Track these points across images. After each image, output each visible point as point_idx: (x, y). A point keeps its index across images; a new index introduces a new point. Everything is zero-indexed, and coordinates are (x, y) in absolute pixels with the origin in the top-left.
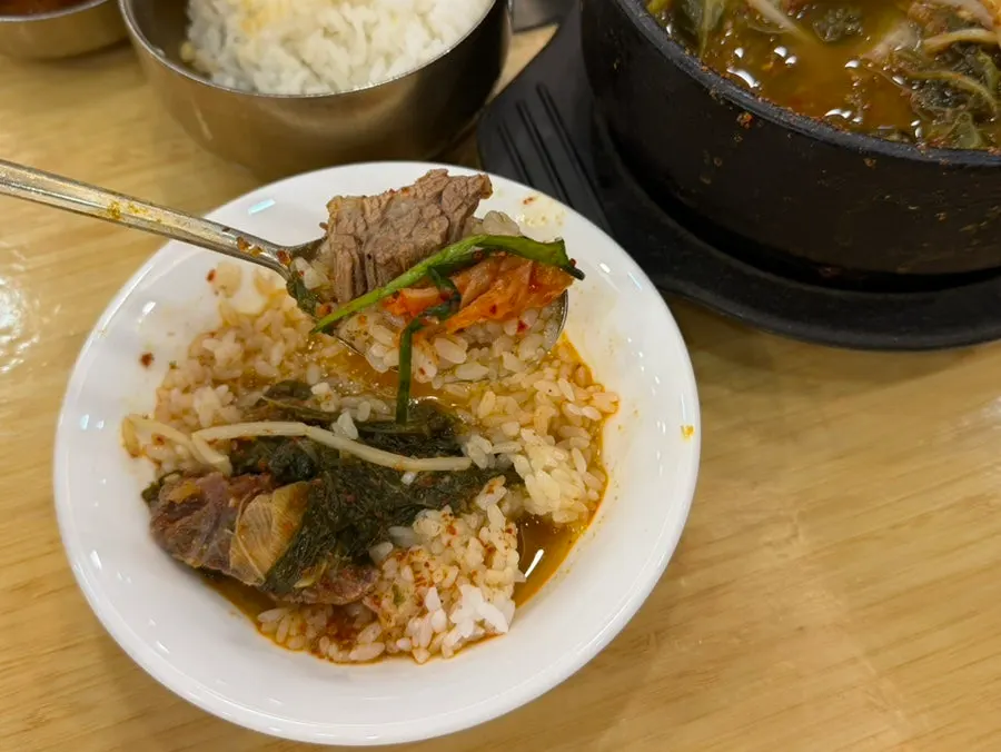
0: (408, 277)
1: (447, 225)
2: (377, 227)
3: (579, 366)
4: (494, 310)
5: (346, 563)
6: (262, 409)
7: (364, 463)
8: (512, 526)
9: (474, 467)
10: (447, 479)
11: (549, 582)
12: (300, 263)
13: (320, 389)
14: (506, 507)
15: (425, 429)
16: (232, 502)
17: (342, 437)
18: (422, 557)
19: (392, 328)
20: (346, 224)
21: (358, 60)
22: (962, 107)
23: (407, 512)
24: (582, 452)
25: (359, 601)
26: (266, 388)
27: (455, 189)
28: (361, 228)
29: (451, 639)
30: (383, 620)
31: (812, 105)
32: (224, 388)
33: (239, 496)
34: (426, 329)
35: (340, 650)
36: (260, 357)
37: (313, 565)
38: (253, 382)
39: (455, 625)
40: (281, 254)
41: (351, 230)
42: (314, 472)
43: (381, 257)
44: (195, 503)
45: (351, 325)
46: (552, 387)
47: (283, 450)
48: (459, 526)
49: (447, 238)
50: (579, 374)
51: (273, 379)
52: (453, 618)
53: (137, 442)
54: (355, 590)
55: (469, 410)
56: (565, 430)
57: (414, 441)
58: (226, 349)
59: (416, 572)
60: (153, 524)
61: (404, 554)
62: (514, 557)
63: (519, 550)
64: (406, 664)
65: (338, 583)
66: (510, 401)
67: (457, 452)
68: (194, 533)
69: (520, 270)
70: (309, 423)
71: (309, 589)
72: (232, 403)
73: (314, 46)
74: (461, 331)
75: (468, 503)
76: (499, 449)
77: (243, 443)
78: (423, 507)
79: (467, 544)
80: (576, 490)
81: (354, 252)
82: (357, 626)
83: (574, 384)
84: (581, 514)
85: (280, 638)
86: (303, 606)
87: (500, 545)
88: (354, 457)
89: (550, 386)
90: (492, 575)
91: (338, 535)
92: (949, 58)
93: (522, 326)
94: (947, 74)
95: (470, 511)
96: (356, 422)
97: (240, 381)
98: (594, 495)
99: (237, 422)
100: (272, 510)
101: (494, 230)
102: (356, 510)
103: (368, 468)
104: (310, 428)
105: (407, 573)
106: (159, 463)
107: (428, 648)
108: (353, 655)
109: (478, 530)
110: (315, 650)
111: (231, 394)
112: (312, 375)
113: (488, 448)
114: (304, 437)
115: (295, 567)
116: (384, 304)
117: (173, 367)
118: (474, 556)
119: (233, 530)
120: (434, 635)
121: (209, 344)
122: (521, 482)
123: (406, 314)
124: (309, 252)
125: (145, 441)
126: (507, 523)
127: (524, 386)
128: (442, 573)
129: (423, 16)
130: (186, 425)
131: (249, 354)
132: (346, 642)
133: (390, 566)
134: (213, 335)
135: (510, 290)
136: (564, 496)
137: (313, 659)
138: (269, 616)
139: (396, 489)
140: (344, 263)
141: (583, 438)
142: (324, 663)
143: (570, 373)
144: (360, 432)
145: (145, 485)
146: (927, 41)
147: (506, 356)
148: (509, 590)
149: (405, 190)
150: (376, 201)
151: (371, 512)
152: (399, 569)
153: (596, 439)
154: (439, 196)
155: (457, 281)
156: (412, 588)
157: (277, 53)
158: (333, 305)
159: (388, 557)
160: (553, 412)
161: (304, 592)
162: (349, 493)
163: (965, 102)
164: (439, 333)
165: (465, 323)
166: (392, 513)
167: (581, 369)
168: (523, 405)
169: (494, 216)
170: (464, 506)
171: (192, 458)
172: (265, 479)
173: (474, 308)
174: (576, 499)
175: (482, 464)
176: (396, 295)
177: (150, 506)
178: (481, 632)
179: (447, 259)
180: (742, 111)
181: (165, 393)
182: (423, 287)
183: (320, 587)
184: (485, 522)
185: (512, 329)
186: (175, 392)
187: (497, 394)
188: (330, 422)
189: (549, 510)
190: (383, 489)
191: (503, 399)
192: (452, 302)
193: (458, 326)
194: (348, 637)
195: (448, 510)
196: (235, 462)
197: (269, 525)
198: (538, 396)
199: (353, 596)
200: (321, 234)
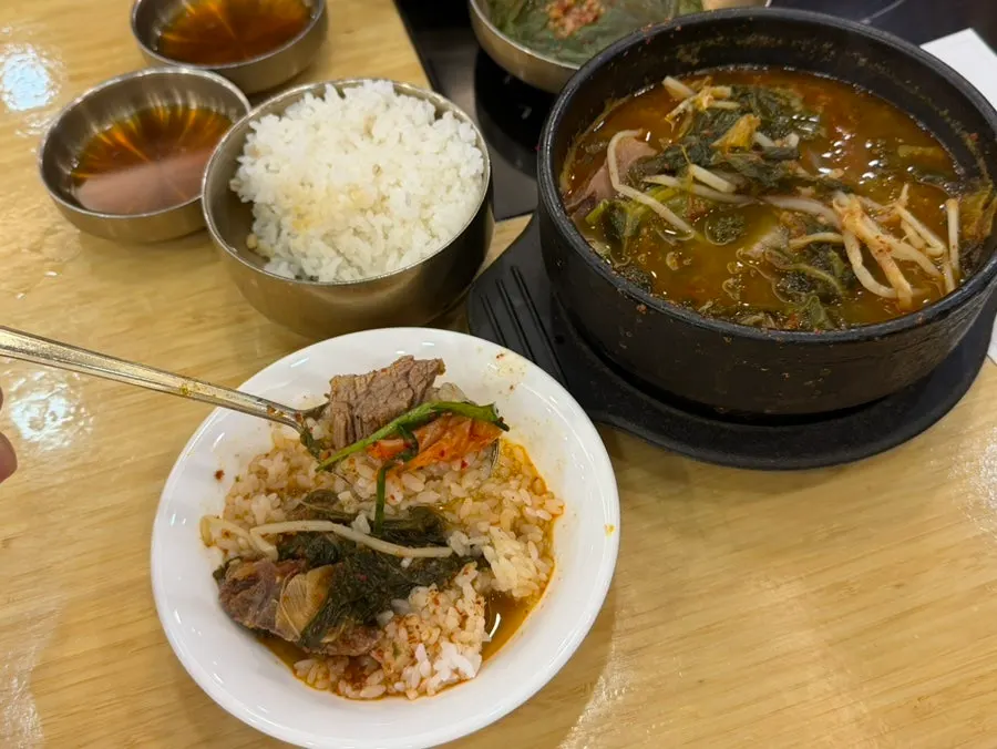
0: (383, 432)
1: (411, 395)
2: (363, 397)
3: (536, 479)
4: (442, 454)
5: (360, 625)
6: (301, 511)
7: (374, 552)
8: (482, 599)
9: (455, 554)
10: (434, 564)
11: (509, 641)
12: (310, 422)
13: (344, 496)
14: (478, 585)
15: (420, 527)
16: (278, 579)
17: (359, 532)
18: (414, 622)
19: (373, 467)
20: (343, 395)
21: (378, 253)
22: (813, 292)
23: (404, 590)
24: (536, 544)
25: (367, 655)
26: (305, 495)
27: (418, 370)
28: (353, 397)
29: (433, 683)
30: (385, 668)
31: (703, 291)
32: (274, 495)
33: (283, 574)
34: (395, 468)
35: (354, 690)
36: (301, 472)
37: (335, 626)
38: (294, 490)
39: (436, 672)
40: (297, 416)
41: (346, 399)
42: (337, 559)
43: (365, 418)
44: (252, 580)
45: (345, 465)
46: (514, 494)
47: (315, 542)
48: (442, 599)
49: (412, 405)
50: (536, 486)
51: (310, 489)
52: (436, 667)
53: (210, 534)
54: (365, 645)
55: (454, 512)
56: (525, 527)
57: (412, 536)
58: (276, 467)
59: (410, 633)
60: (221, 596)
61: (401, 619)
62: (481, 622)
63: (485, 618)
64: (400, 700)
65: (353, 640)
66: (484, 506)
67: (443, 544)
68: (250, 602)
69: (463, 425)
70: (336, 521)
71: (332, 644)
72: (279, 507)
73: (347, 241)
74: (421, 468)
75: (449, 581)
76: (473, 541)
77: (286, 536)
78: (417, 585)
79: (447, 612)
80: (531, 573)
81: (347, 415)
82: (366, 673)
83: (532, 493)
84: (534, 591)
85: (310, 681)
86: (328, 657)
87: (470, 613)
88: (367, 547)
89: (515, 494)
90: (465, 635)
91: (354, 604)
92: (808, 253)
93: (464, 465)
94: (804, 267)
95: (450, 588)
96: (369, 520)
97: (286, 490)
98: (543, 576)
99: (283, 521)
100: (306, 587)
101: (446, 397)
102: (367, 586)
103: (376, 555)
104: (335, 525)
105: (403, 633)
106: (226, 551)
107: (417, 689)
108: (363, 693)
109: (455, 602)
110: (335, 690)
111: (279, 500)
112: (339, 485)
113: (465, 540)
114: (332, 532)
115: (322, 627)
116: (367, 450)
117: (237, 479)
118: (452, 621)
119: (278, 600)
120: (422, 679)
121: (263, 463)
122: (489, 565)
123: (382, 457)
124: (316, 414)
125: (216, 534)
126: (477, 597)
127: (495, 494)
128: (428, 633)
129: (426, 222)
130: (246, 522)
131: (292, 470)
132: (358, 684)
133: (390, 629)
134: (267, 455)
135: (455, 440)
136: (519, 576)
137: (334, 697)
138: (301, 665)
139: (397, 571)
140: (340, 422)
141: (537, 534)
142: (342, 699)
143: (529, 484)
144: (372, 529)
145: (216, 568)
146: (791, 242)
147: (453, 486)
148: (478, 647)
149: (384, 370)
150: (363, 379)
151: (378, 588)
152: (397, 631)
153: (547, 535)
154: (407, 374)
155: (417, 434)
156: (407, 645)
157: (318, 246)
158: (332, 451)
159: (390, 621)
160: (515, 513)
161: (329, 646)
162: (362, 574)
163: (815, 288)
164: (405, 469)
165: (423, 463)
166: (393, 588)
167: (538, 482)
168: (493, 509)
169: (447, 386)
170: (446, 584)
171: (250, 548)
172: (303, 563)
173: (428, 453)
174: (530, 580)
175: (461, 553)
176: (375, 444)
177: (219, 584)
178: (456, 677)
179: (411, 419)
180: (640, 303)
181: (232, 499)
182: (394, 438)
183: (340, 643)
184: (462, 596)
185: (457, 467)
186: (239, 498)
187: (475, 500)
188: (350, 521)
189: (509, 587)
190: (387, 570)
191: (478, 504)
192: (412, 449)
193: (419, 465)
194: (359, 680)
195: (434, 586)
196: (281, 551)
197: (305, 596)
198: (504, 502)
199: (363, 650)
200: (325, 400)
